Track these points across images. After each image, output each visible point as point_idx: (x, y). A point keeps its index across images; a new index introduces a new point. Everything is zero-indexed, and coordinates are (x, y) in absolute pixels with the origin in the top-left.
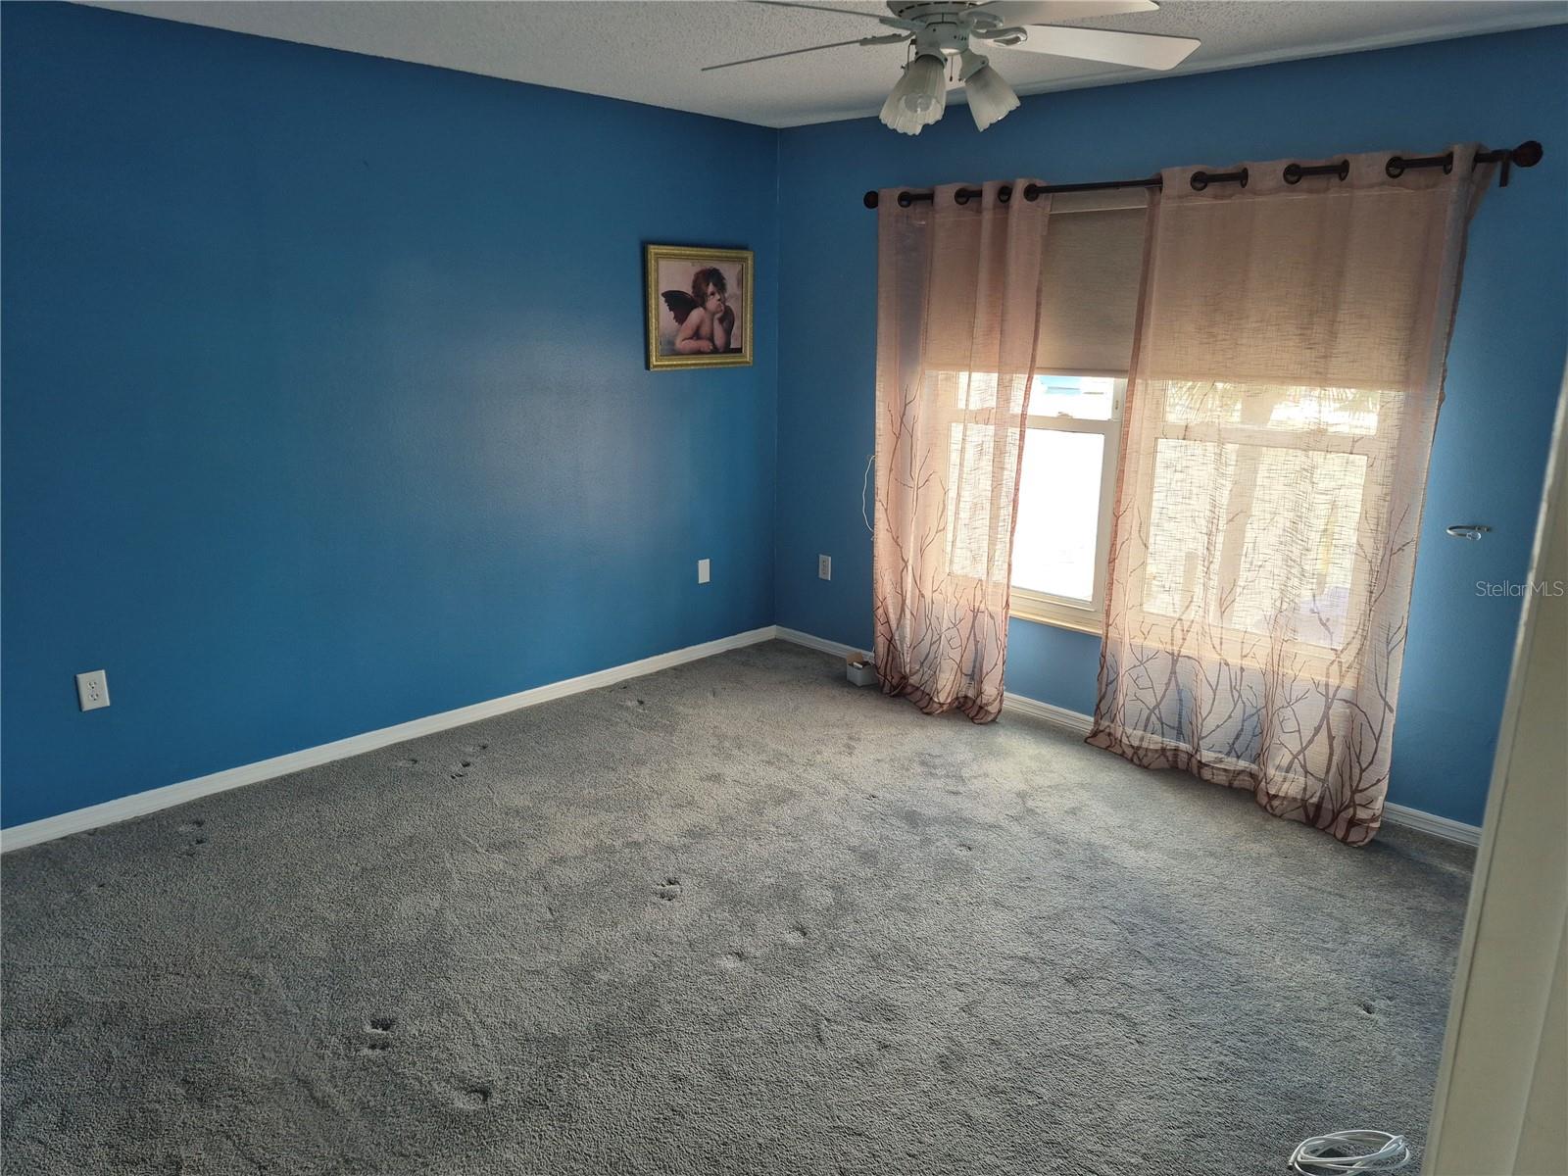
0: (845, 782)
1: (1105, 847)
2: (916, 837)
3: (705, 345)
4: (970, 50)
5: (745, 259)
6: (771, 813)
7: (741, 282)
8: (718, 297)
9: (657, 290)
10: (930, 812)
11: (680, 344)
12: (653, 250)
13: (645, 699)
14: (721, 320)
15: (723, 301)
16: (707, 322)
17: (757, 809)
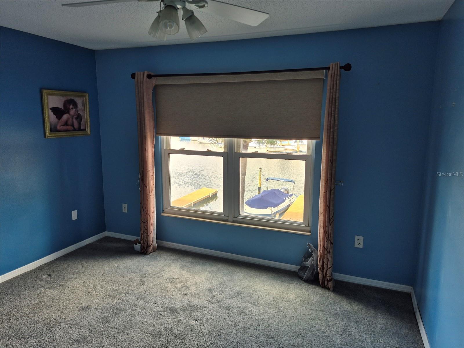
0: (143, 299)
1: (244, 308)
2: (175, 320)
3: (69, 128)
4: (186, 8)
5: (85, 96)
6: (113, 322)
7: (83, 105)
8: (74, 110)
9: (48, 107)
10: (178, 306)
11: (59, 127)
12: (45, 92)
13: (51, 273)
14: (76, 118)
15: (77, 111)
16: (71, 119)
17: (106, 320)
